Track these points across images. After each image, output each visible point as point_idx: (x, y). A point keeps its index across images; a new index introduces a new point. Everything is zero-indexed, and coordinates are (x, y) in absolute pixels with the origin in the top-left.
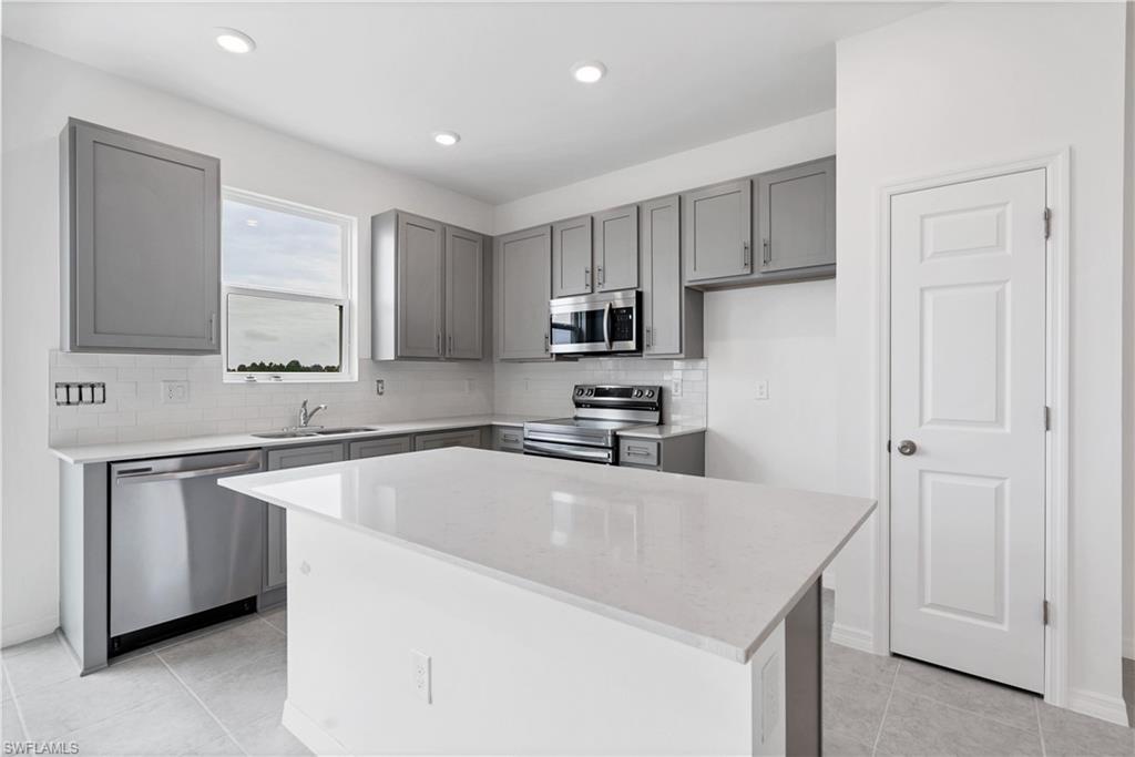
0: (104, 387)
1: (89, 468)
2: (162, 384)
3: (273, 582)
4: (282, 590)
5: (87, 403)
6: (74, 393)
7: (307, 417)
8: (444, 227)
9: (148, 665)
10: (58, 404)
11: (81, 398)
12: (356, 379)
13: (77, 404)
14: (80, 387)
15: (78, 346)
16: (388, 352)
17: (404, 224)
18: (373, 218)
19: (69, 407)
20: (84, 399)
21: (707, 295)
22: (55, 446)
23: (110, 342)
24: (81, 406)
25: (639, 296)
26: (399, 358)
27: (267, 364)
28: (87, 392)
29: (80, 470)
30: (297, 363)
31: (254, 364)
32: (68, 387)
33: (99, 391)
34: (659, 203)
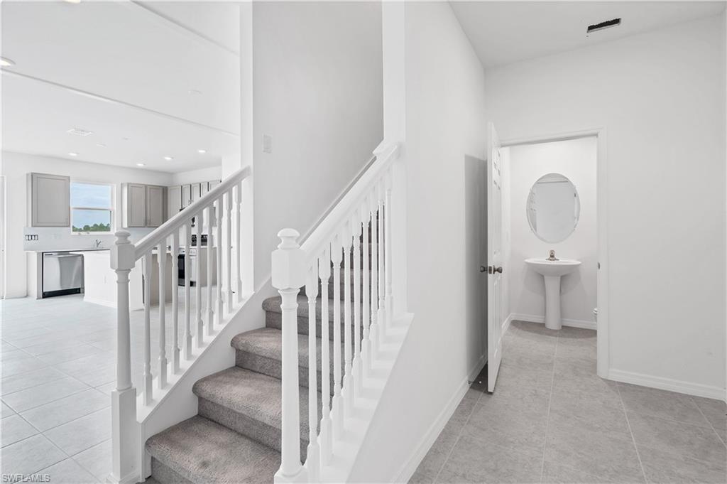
7: (98, 244)
8: (146, 186)
16: (125, 225)
17: (130, 186)
18: (122, 184)
22: (25, 250)
23: (43, 225)
26: (129, 227)
27: (99, 225)
31: (95, 225)
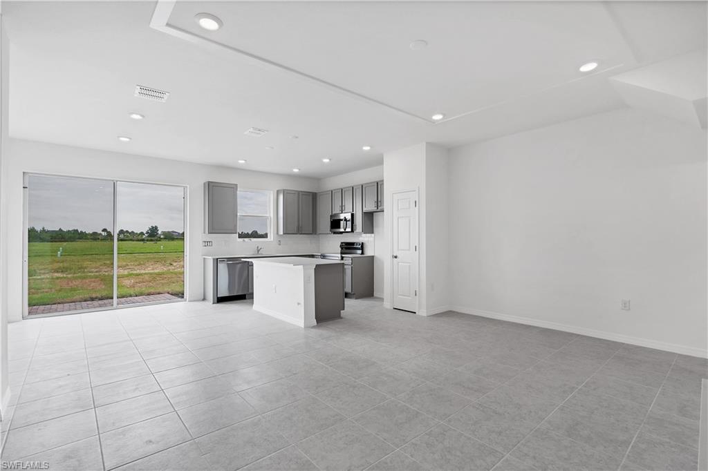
0: (212, 242)
1: (214, 259)
3: (250, 291)
4: (252, 294)
5: (209, 246)
7: (258, 251)
8: (299, 192)
10: (203, 246)
12: (272, 239)
13: (207, 246)
14: (208, 242)
15: (210, 232)
16: (281, 232)
17: (285, 192)
18: (277, 191)
19: (205, 247)
21: (374, 214)
22: (203, 256)
23: (217, 231)
25: (352, 215)
26: (284, 234)
29: (212, 260)
30: (256, 232)
32: (205, 242)
34: (368, 184)
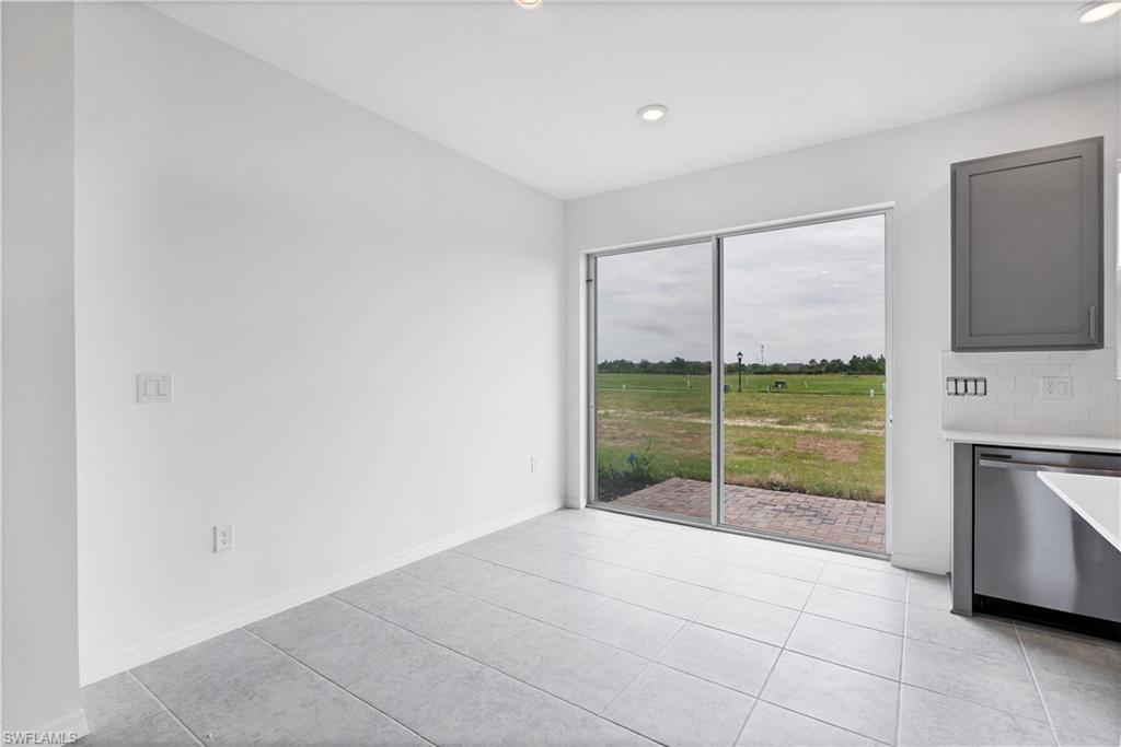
0: (985, 381)
2: (1041, 380)
5: (971, 394)
6: (962, 386)
9: (1004, 632)
10: (949, 394)
11: (966, 391)
13: (963, 395)
14: (966, 381)
15: (958, 346)
19: (958, 397)
20: (969, 391)
24: (966, 397)
28: (971, 385)
32: (956, 381)
33: (981, 385)
